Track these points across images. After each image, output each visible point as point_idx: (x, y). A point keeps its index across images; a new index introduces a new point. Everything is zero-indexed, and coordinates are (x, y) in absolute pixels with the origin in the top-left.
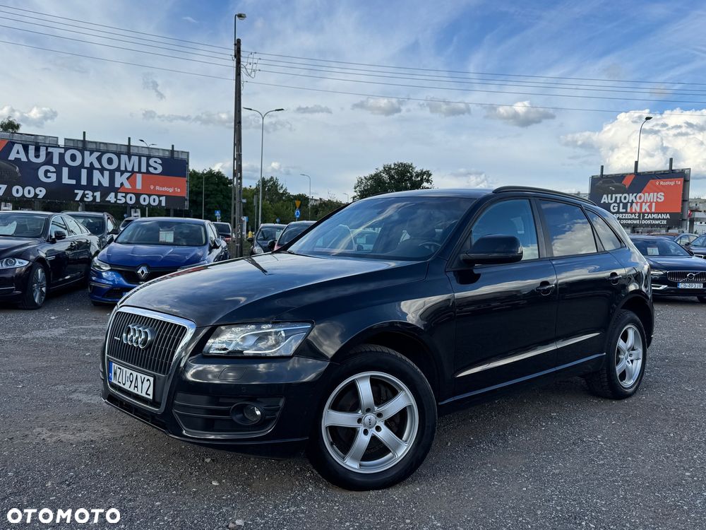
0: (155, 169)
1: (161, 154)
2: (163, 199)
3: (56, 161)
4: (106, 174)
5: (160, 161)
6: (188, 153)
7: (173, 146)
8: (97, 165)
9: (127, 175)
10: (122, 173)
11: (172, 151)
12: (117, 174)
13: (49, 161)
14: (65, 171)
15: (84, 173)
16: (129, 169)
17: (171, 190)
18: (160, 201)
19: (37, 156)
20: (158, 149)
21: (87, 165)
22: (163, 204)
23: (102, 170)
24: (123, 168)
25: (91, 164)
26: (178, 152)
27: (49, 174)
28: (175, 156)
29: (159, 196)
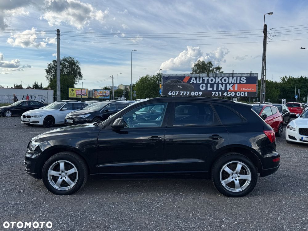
0: (243, 81)
1: (246, 75)
2: (246, 93)
3: (206, 82)
4: (224, 85)
5: (245, 78)
6: (258, 73)
7: (251, 71)
8: (220, 82)
9: (231, 85)
10: (230, 84)
11: (251, 74)
12: (228, 85)
13: (203, 82)
14: (209, 85)
15: (215, 85)
16: (233, 82)
17: (250, 89)
18: (245, 94)
19: (199, 81)
20: (245, 73)
21: (217, 82)
22: (246, 95)
23: (222, 84)
24: (230, 82)
25: (218, 82)
26: (253, 73)
27: (203, 87)
28: (252, 75)
29: (244, 92)
